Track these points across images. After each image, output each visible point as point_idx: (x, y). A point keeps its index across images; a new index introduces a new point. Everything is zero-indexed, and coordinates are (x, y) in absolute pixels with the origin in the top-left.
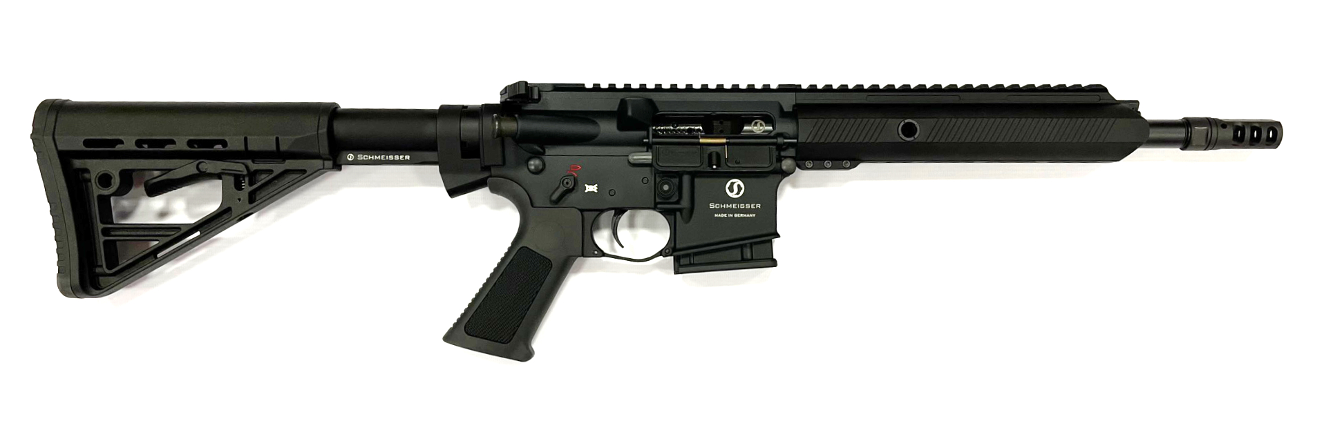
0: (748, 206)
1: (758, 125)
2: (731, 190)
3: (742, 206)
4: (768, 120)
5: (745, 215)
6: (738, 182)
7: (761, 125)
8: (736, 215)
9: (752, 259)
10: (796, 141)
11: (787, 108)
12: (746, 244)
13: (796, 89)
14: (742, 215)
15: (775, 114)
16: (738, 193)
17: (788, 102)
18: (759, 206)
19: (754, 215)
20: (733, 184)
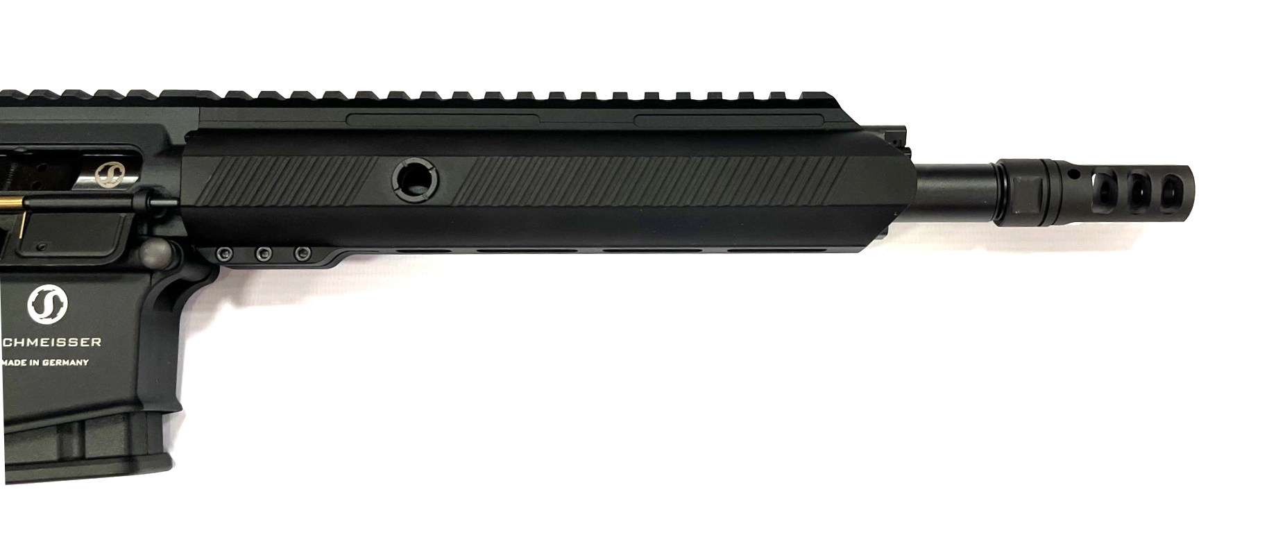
0: (73, 342)
1: (111, 172)
2: (39, 307)
3: (61, 342)
4: (133, 163)
5: (66, 363)
6: (55, 290)
7: (117, 172)
8: (45, 363)
9: (82, 458)
10: (175, 202)
11: (178, 139)
12: (70, 423)
13: (201, 100)
14: (59, 362)
15: (149, 150)
16: (53, 315)
17: (181, 124)
18: (96, 342)
19: (86, 362)
20: (42, 295)
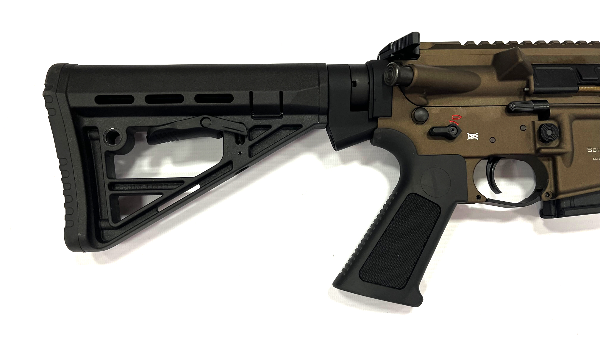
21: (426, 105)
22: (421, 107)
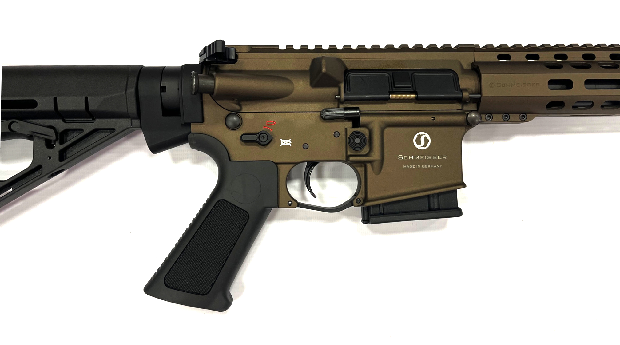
21: (239, 111)
22: (234, 113)
